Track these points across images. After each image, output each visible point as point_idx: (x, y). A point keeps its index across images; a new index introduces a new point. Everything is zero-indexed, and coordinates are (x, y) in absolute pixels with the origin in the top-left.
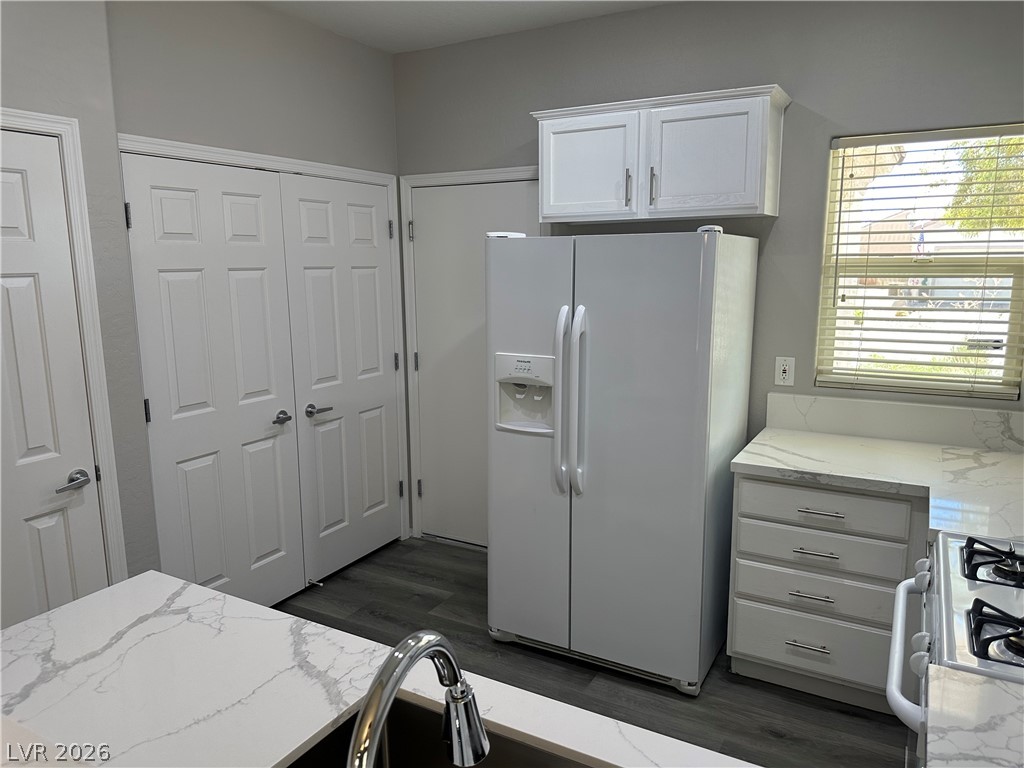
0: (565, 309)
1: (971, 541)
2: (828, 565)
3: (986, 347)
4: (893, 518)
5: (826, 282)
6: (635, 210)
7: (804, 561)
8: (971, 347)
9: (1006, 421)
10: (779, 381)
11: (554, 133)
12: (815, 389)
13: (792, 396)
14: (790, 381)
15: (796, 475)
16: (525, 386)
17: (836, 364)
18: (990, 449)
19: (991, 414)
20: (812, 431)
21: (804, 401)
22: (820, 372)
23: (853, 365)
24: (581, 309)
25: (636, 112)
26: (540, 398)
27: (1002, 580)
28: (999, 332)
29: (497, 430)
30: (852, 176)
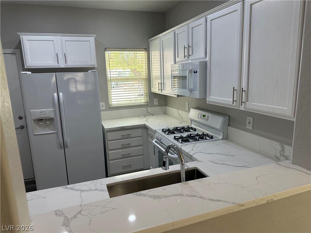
0: (56, 94)
1: (163, 129)
2: (128, 146)
3: (141, 95)
4: (139, 132)
5: (109, 83)
6: (60, 65)
7: (124, 147)
8: (138, 96)
9: (147, 110)
10: (101, 109)
11: (27, 40)
12: (110, 109)
13: (105, 112)
14: (104, 108)
15: (120, 128)
16: (43, 120)
17: (113, 103)
18: (145, 116)
19: (144, 109)
20: (111, 119)
21: (108, 112)
22: (110, 105)
23: (117, 102)
24: (61, 94)
25: (56, 37)
26: (49, 123)
27: (178, 133)
28: (142, 92)
29: (34, 135)
30: (111, 58)
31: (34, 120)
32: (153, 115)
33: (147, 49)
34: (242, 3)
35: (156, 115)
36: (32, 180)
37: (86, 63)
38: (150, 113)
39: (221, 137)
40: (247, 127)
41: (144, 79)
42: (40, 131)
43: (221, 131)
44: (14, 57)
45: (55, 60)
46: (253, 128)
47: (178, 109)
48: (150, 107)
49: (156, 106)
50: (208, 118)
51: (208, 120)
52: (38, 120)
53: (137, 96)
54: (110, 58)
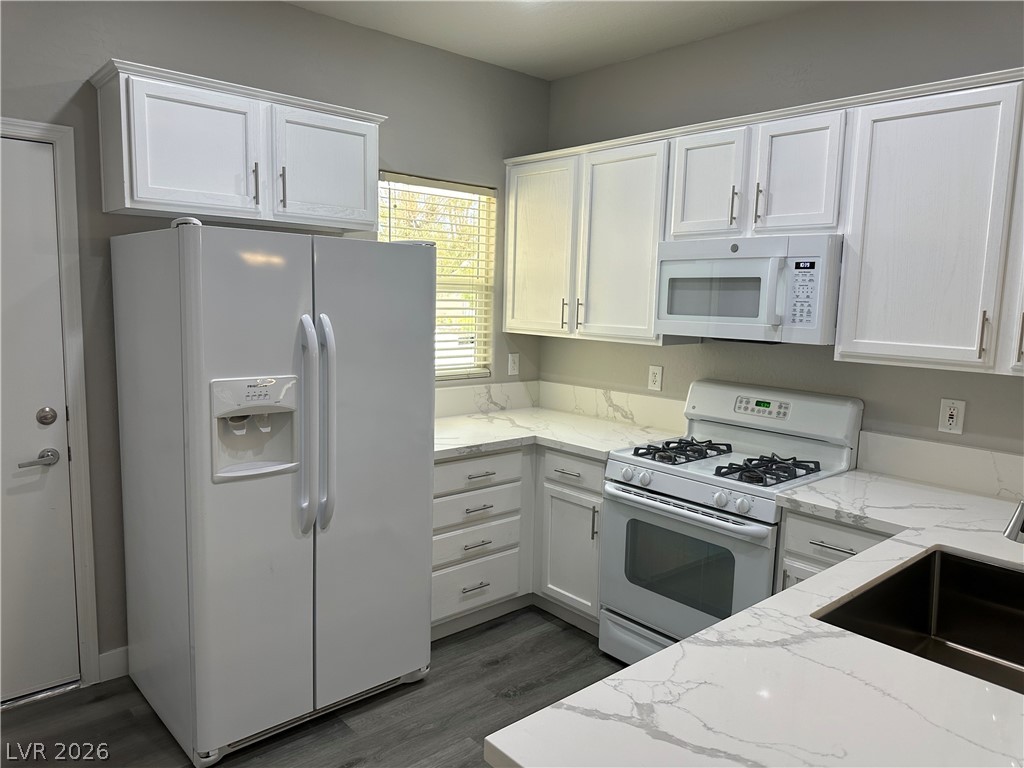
0: (307, 318)
1: (634, 449)
2: (483, 515)
3: (467, 343)
7: (471, 519)
8: (460, 343)
9: (488, 391)
11: (149, 96)
15: (467, 450)
16: (246, 418)
19: (479, 388)
24: (325, 318)
25: (257, 102)
26: (269, 429)
28: (473, 331)
29: (214, 483)
30: (395, 206)
31: (223, 420)
32: (503, 409)
33: (499, 189)
34: (1020, 88)
35: (511, 408)
36: (61, 690)
37: (347, 212)
38: (496, 404)
39: (844, 465)
40: (940, 430)
41: (480, 287)
42: (235, 464)
43: (842, 447)
44: (44, 155)
45: (243, 190)
46: (965, 430)
47: (607, 388)
48: (496, 382)
49: (512, 379)
50: (782, 411)
51: (785, 414)
52: (233, 419)
53: (456, 345)
54: (392, 207)
